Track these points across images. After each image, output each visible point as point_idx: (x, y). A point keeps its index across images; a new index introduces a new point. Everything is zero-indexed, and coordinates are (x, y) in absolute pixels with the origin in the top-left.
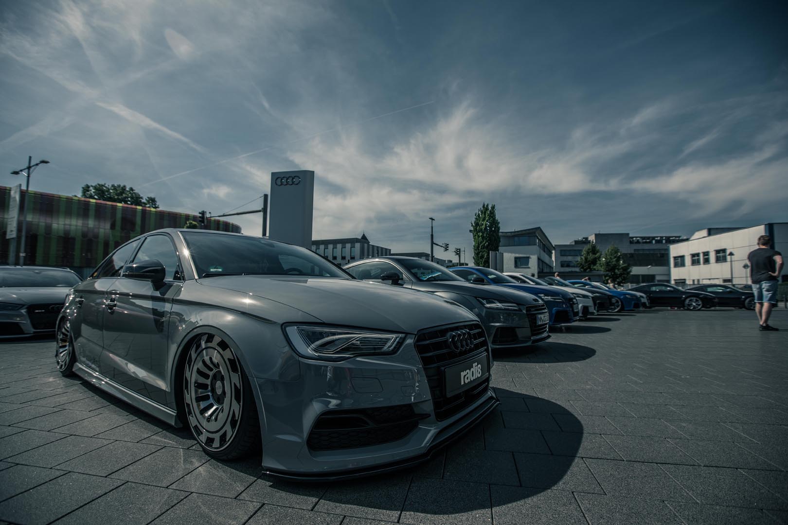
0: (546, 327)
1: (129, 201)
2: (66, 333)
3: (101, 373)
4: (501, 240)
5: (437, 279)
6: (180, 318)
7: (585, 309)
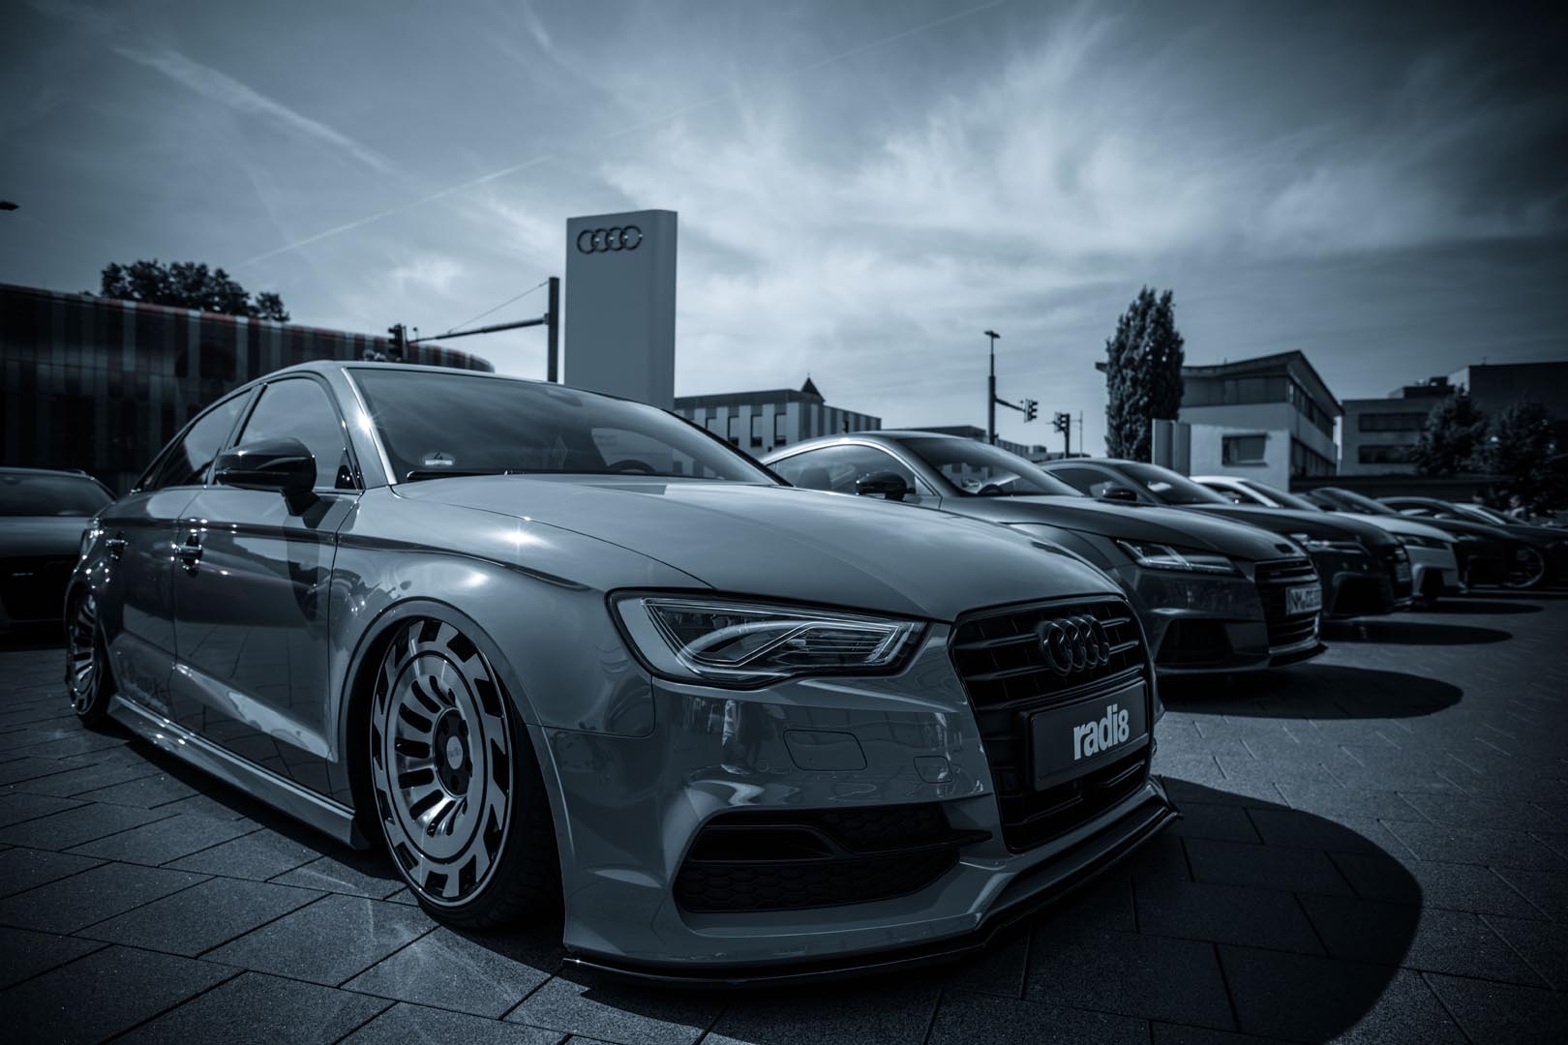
0: (1313, 622)
1: (217, 304)
2: (88, 623)
3: (175, 720)
4: (1186, 389)
5: (1005, 490)
6: (352, 583)
7: (1432, 575)
